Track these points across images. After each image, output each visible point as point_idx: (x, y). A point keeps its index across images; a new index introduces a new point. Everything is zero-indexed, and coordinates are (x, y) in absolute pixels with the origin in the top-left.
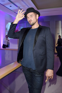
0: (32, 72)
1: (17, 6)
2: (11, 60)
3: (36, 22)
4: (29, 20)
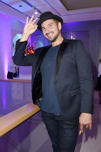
0: (57, 121)
2: (22, 99)
3: (58, 35)
4: (47, 32)
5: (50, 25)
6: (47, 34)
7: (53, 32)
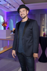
1: (6, 1)
3: (26, 16)
4: (22, 14)
5: (24, 11)
6: (21, 15)
7: (24, 14)
